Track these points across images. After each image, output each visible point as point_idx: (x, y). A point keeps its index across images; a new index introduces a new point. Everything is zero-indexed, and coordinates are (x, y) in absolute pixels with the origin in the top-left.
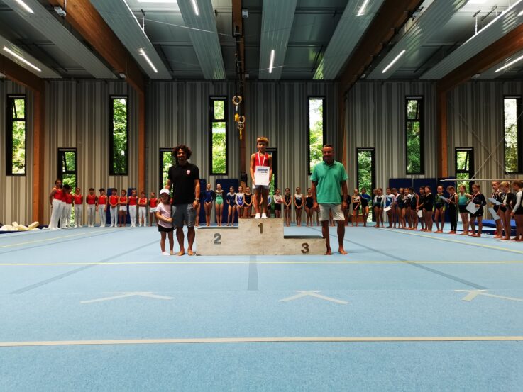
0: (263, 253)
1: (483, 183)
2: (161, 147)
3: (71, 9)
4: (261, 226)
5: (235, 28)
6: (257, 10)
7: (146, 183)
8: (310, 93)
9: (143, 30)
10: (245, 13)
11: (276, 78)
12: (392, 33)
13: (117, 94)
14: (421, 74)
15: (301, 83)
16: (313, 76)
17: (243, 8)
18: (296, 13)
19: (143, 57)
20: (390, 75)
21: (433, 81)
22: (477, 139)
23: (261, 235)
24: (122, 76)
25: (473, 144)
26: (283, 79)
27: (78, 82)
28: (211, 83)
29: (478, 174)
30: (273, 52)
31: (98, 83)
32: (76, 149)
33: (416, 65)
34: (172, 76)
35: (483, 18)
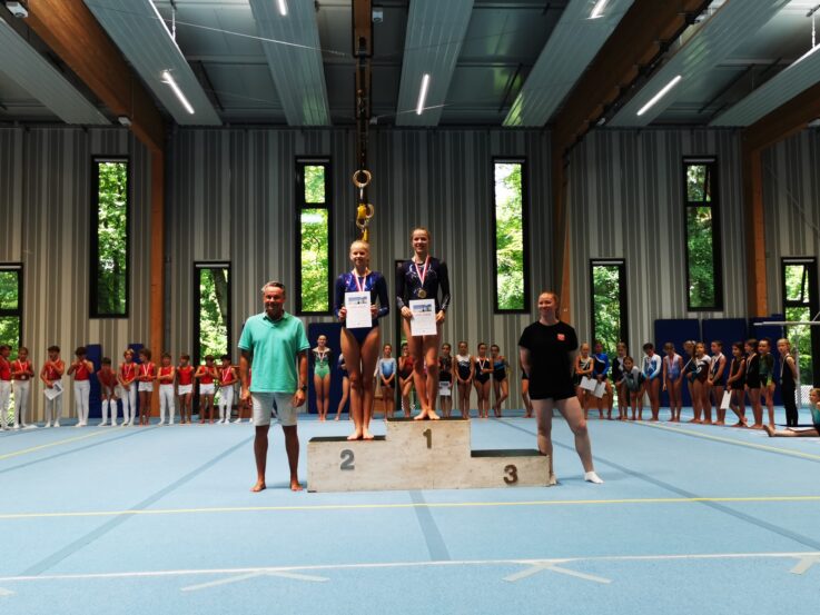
0: (434, 485)
2: (196, 259)
3: (37, 4)
4: (428, 434)
5: (357, 44)
7: (165, 331)
8: (495, 151)
9: (173, 38)
10: (378, 14)
11: (429, 124)
12: (656, 48)
13: (105, 153)
14: (713, 117)
15: (478, 132)
16: (504, 118)
17: (374, 5)
18: (474, 8)
19: (168, 87)
20: (653, 118)
21: (735, 128)
23: (430, 452)
24: (123, 121)
25: (816, 251)
26: (445, 124)
27: (27, 129)
28: (298, 132)
30: (426, 79)
31: (68, 132)
32: (21, 264)
33: (703, 98)
34: (222, 118)
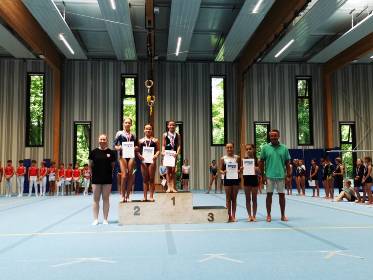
0: (176, 222)
1: (364, 153)
2: (75, 120)
4: (173, 199)
5: (148, 23)
8: (212, 72)
9: (64, 19)
10: (156, 10)
11: (182, 60)
12: (282, 27)
13: (34, 71)
14: (309, 58)
15: (204, 64)
16: (215, 58)
17: (155, 6)
18: (200, 7)
19: (62, 41)
20: (282, 59)
21: (319, 63)
22: (358, 115)
23: (174, 207)
24: (41, 57)
25: (355, 119)
26: (189, 60)
28: (122, 63)
29: (359, 146)
30: (180, 39)
31: (17, 62)
34: (87, 56)
35: (358, 15)
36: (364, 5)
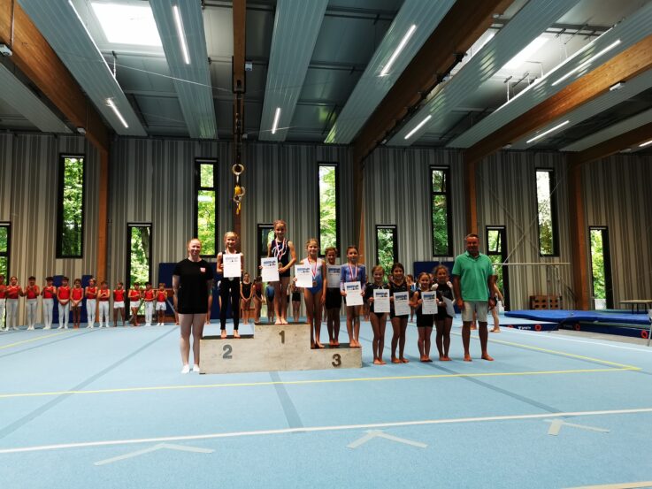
0: (286, 368)
1: (517, 267)
2: (129, 221)
3: (19, 47)
4: (282, 334)
5: (236, 84)
6: (263, 62)
7: (107, 268)
8: (319, 159)
9: (114, 76)
10: (249, 66)
11: (279, 140)
12: (419, 96)
13: (70, 152)
14: (448, 142)
15: (309, 146)
16: (325, 139)
17: (247, 60)
18: (309, 67)
19: (110, 109)
20: (413, 141)
21: (460, 149)
22: (509, 217)
23: (283, 346)
24: (81, 130)
25: (505, 222)
26: (289, 141)
27: (16, 135)
28: (197, 142)
29: (511, 257)
30: (278, 111)
31: (44, 138)
32: (10, 223)
33: (442, 130)
34: (147, 132)
35: (515, 85)
36: (524, 71)
